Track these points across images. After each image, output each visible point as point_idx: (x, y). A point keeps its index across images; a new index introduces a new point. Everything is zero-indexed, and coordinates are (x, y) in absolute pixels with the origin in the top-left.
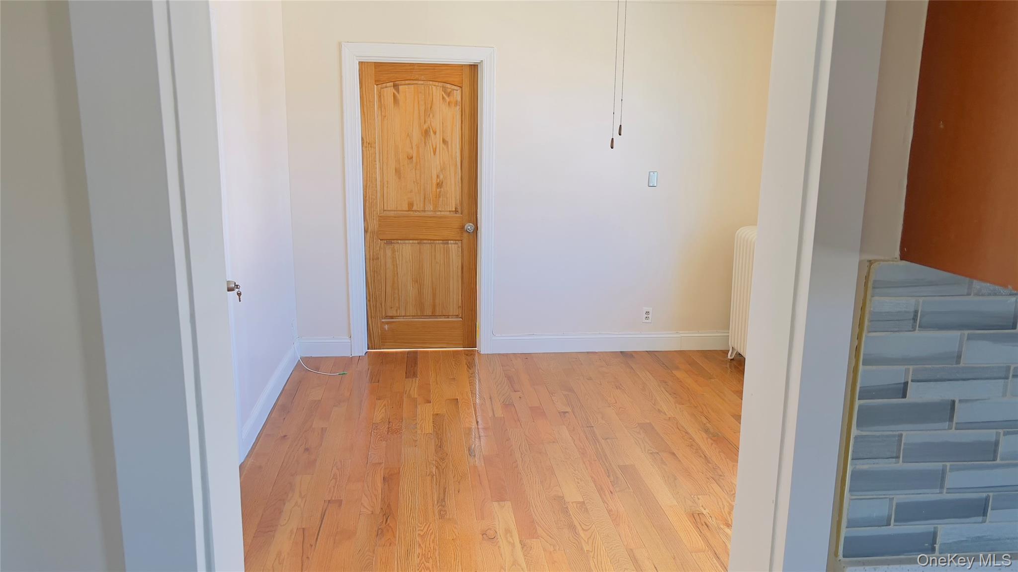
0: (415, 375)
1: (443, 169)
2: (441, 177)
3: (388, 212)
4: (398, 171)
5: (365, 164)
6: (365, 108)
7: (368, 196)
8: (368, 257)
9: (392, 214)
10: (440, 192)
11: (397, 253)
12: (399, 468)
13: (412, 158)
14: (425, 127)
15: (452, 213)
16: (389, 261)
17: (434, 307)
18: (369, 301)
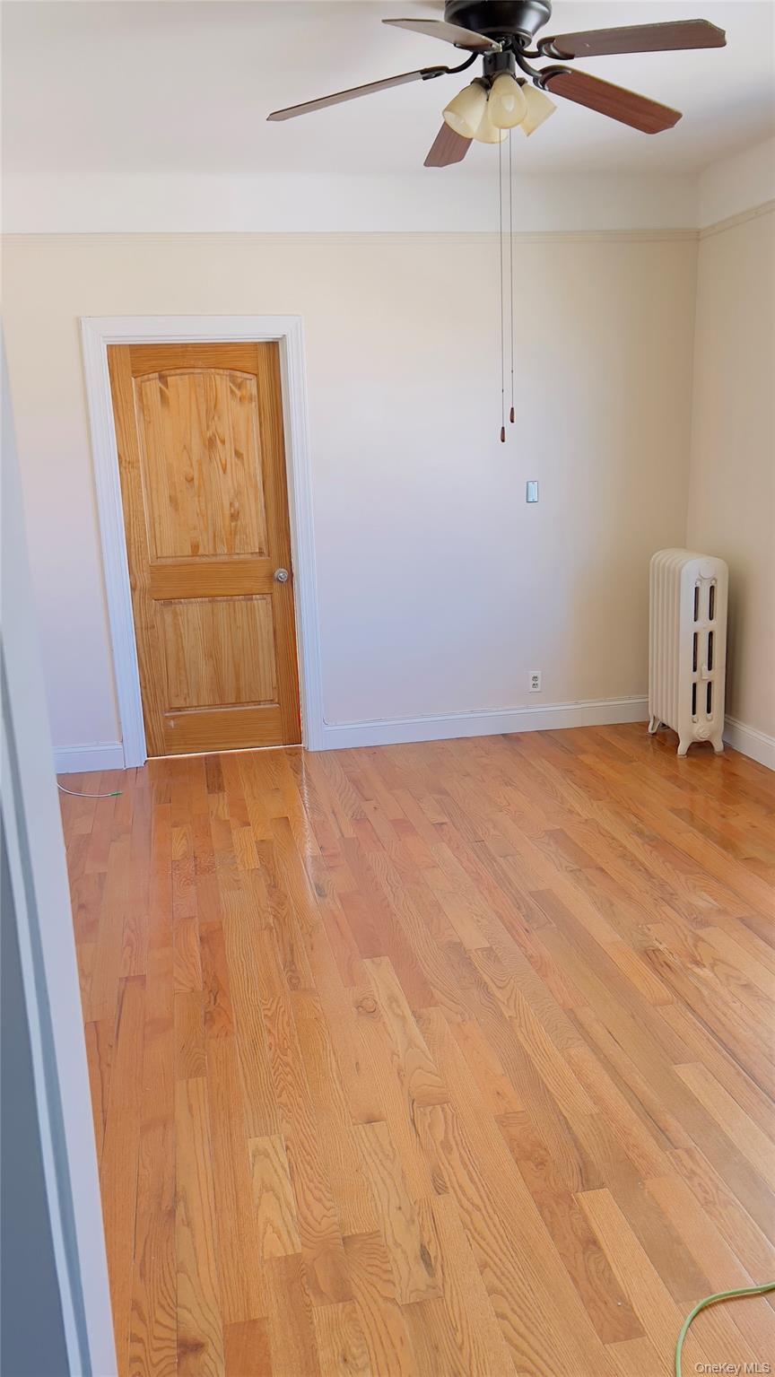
0: (221, 788)
1: (238, 494)
2: (237, 505)
3: (163, 560)
4: (173, 500)
5: (126, 492)
6: (121, 413)
7: (132, 539)
8: (138, 625)
9: (169, 561)
10: (236, 526)
11: (179, 617)
12: (221, 923)
13: (193, 479)
14: (209, 434)
15: (255, 555)
16: (170, 630)
17: (238, 690)
18: (145, 688)
